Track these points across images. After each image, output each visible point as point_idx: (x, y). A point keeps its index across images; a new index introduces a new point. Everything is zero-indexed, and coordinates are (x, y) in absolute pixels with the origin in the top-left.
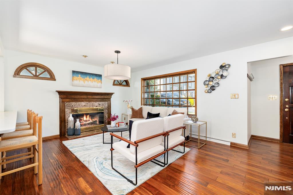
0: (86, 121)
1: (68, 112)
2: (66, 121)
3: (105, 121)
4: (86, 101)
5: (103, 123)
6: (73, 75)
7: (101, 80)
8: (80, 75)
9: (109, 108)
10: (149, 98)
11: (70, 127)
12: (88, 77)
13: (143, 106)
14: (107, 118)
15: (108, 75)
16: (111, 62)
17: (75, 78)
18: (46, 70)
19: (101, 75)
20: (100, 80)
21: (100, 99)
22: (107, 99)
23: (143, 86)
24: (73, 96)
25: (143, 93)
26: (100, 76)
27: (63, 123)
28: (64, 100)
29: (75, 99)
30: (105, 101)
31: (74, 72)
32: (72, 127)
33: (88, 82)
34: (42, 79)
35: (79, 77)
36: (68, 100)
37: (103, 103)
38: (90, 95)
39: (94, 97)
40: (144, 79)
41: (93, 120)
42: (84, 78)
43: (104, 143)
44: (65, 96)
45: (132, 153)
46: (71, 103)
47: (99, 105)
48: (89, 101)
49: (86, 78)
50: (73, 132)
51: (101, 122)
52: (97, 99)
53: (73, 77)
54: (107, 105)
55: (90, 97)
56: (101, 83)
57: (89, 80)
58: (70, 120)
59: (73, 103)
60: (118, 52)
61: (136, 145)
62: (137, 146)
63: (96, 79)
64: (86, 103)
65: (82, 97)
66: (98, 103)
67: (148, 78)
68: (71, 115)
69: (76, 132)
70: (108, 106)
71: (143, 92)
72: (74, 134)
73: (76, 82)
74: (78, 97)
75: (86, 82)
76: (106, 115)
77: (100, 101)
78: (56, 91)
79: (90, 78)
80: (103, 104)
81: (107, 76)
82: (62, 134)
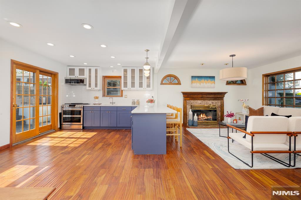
0: (203, 118)
1: (188, 108)
2: (187, 115)
3: (218, 118)
4: (201, 100)
5: (216, 120)
6: (192, 79)
7: (215, 81)
8: (197, 79)
9: (222, 106)
10: (275, 97)
11: (190, 119)
12: (203, 79)
13: (264, 106)
14: (220, 115)
15: (224, 78)
16: (225, 64)
17: (193, 82)
18: (176, 78)
19: (215, 77)
20: (213, 81)
21: (213, 98)
22: (219, 98)
23: (265, 82)
24: (192, 96)
25: (265, 92)
26: (213, 77)
27: (185, 116)
28: (186, 98)
29: (193, 98)
30: (218, 100)
31: (192, 77)
32: (192, 119)
33: (203, 84)
34: (174, 85)
35: (196, 81)
36: (188, 99)
37: (216, 101)
38: (204, 95)
39: (208, 97)
40: (266, 76)
41: (208, 118)
42: (200, 81)
43: (220, 136)
44: (187, 96)
45: (248, 141)
46: (191, 101)
47: (213, 103)
48: (204, 100)
49: (201, 81)
50: (192, 123)
51: (215, 119)
52: (211, 98)
53: (192, 81)
54: (219, 104)
55: (205, 96)
56: (215, 84)
57: (204, 82)
58: (190, 114)
59: (192, 101)
60: (233, 56)
61: (252, 135)
62: (254, 135)
63: (209, 80)
64: (201, 101)
65: (199, 96)
66: (211, 101)
67: (273, 73)
68: (191, 110)
69: (194, 124)
70: (221, 104)
71: (265, 89)
72: (193, 125)
73: (194, 85)
74: (196, 96)
75: (202, 84)
76: (219, 113)
77: (214, 100)
78: (181, 92)
79: (205, 80)
80: (216, 103)
81: (222, 78)
82: (185, 124)
